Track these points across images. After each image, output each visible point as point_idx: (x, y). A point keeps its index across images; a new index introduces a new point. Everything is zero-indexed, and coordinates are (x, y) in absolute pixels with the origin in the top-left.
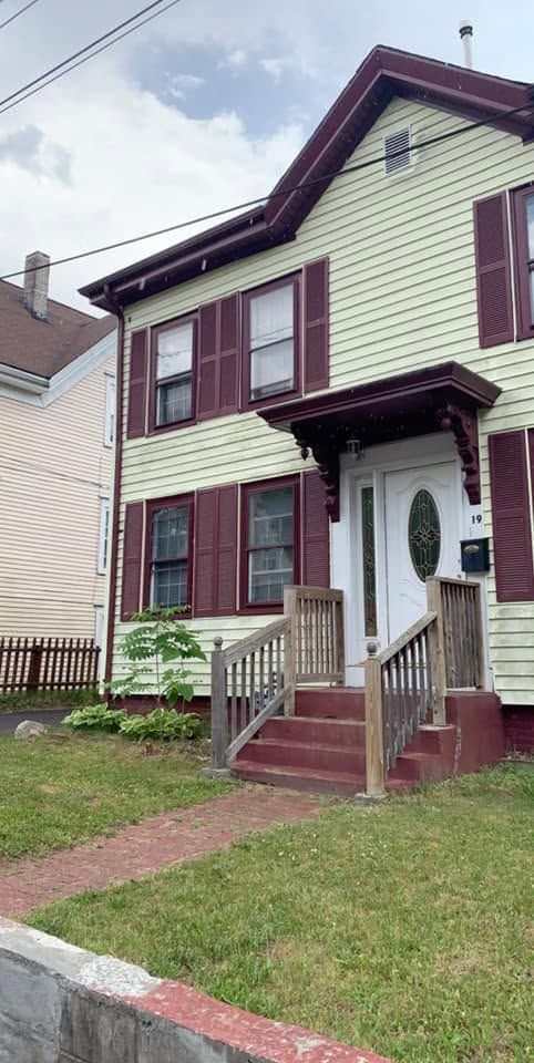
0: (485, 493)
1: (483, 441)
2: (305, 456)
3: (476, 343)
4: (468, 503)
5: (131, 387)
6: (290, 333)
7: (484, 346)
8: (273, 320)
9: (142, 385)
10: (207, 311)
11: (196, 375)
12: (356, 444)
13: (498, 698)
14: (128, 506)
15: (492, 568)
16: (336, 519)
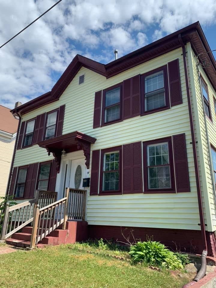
0: (90, 166)
1: (91, 152)
2: (49, 154)
3: (92, 127)
4: (87, 168)
5: (20, 136)
6: (55, 123)
7: (94, 128)
8: (52, 120)
9: (22, 136)
10: (38, 117)
11: (34, 134)
12: (64, 152)
13: (87, 223)
14: (14, 168)
15: (90, 186)
16: (59, 173)
